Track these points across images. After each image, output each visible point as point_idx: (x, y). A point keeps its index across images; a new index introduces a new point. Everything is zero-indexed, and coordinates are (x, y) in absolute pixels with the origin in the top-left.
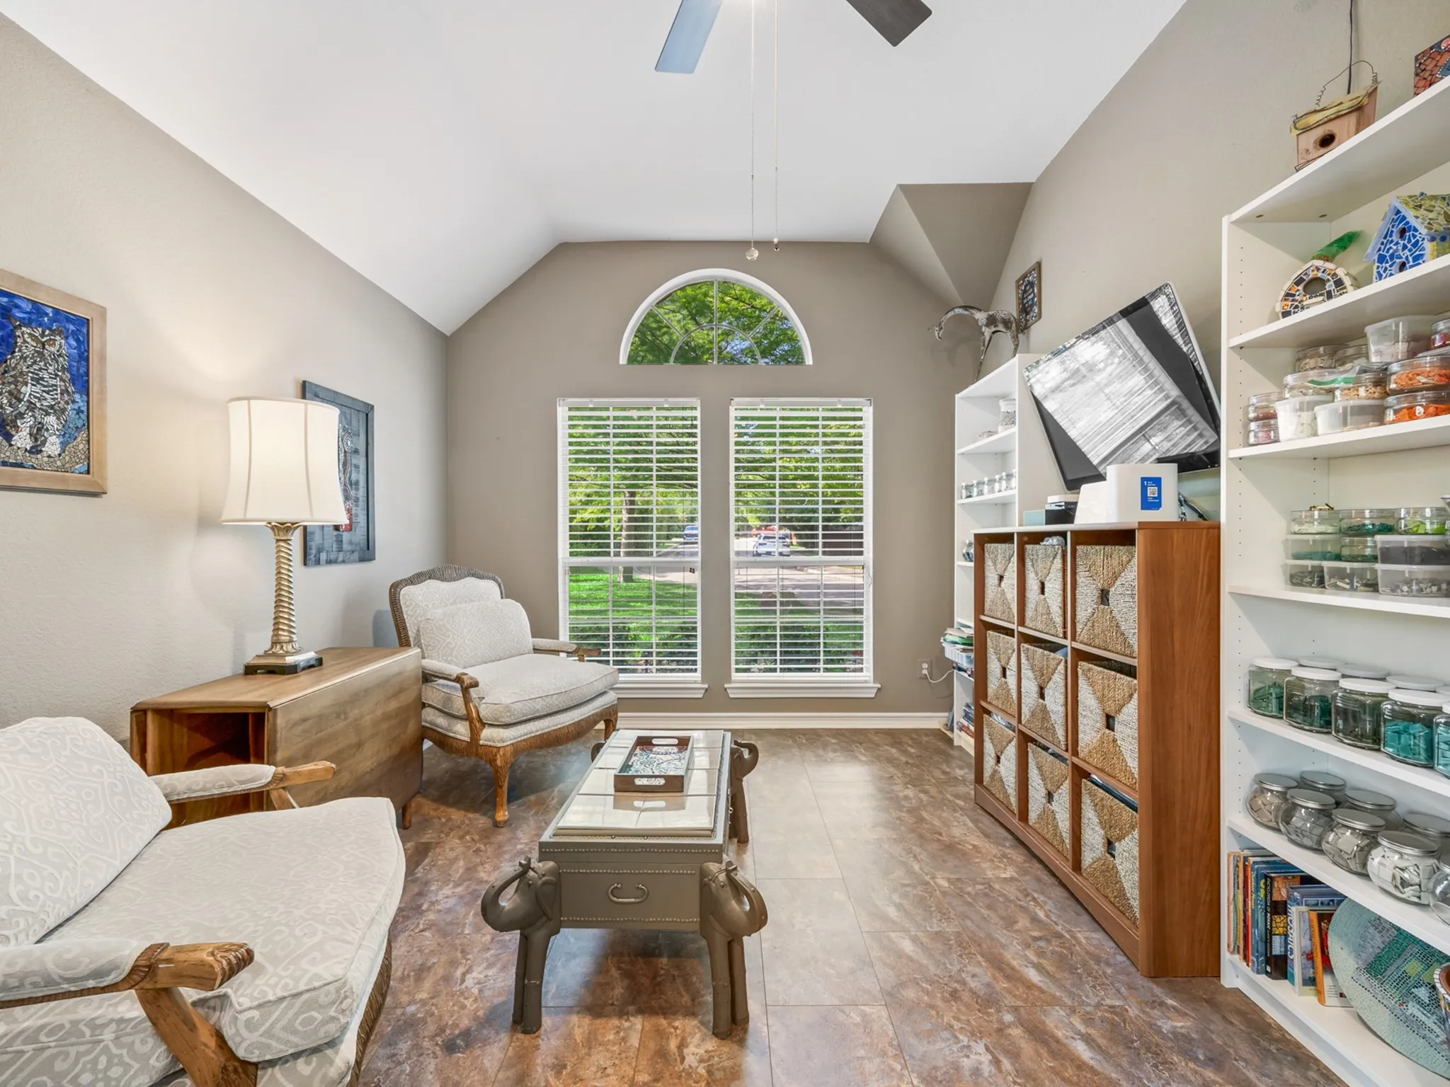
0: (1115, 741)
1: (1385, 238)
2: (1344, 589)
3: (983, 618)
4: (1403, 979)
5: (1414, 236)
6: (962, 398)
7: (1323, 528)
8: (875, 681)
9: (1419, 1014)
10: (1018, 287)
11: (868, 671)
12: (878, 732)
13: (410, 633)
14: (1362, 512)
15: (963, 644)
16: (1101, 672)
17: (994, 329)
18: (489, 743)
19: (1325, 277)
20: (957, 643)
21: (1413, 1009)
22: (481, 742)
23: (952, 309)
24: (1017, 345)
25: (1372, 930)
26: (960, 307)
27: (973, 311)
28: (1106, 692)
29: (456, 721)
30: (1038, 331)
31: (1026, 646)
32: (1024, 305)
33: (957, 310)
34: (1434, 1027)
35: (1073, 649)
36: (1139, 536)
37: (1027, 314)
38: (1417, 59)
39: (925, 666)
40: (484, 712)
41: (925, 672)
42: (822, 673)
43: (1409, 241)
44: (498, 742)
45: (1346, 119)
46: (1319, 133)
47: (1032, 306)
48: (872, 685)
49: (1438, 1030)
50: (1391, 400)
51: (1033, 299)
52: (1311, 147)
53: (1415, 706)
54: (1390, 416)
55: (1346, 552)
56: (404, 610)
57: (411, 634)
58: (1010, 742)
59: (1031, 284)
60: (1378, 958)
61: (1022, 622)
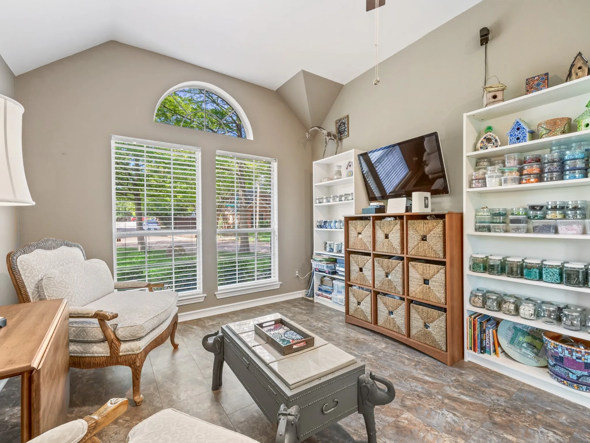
0: (429, 288)
1: (513, 129)
2: (498, 232)
3: (348, 249)
4: (519, 342)
5: (523, 131)
6: (315, 163)
7: (488, 214)
8: (279, 281)
9: (525, 351)
10: (337, 123)
11: (274, 277)
12: (283, 302)
13: (28, 290)
14: (500, 209)
15: (326, 261)
16: (421, 265)
17: (330, 138)
18: (128, 353)
19: (492, 138)
20: (322, 261)
21: (524, 350)
22: (121, 354)
23: (314, 127)
24: (338, 145)
25: (508, 331)
26: (317, 127)
27: (322, 129)
28: (425, 271)
29: (90, 345)
30: (345, 141)
31: (377, 259)
32: (339, 131)
33: (315, 128)
34: (530, 354)
35: (407, 257)
36: (446, 216)
37: (341, 134)
38: (527, 80)
39: (297, 272)
40: (120, 333)
41: (297, 274)
42: (256, 281)
43: (521, 132)
44: (137, 350)
45: (500, 92)
46: (493, 94)
47: (344, 131)
48: (278, 283)
49: (531, 354)
50: (524, 177)
51: (345, 129)
52: (490, 98)
53: (533, 264)
54: (524, 181)
55: (495, 221)
56: (22, 272)
57: (30, 289)
58: (367, 296)
59: (344, 124)
60: (512, 338)
61: (374, 250)
